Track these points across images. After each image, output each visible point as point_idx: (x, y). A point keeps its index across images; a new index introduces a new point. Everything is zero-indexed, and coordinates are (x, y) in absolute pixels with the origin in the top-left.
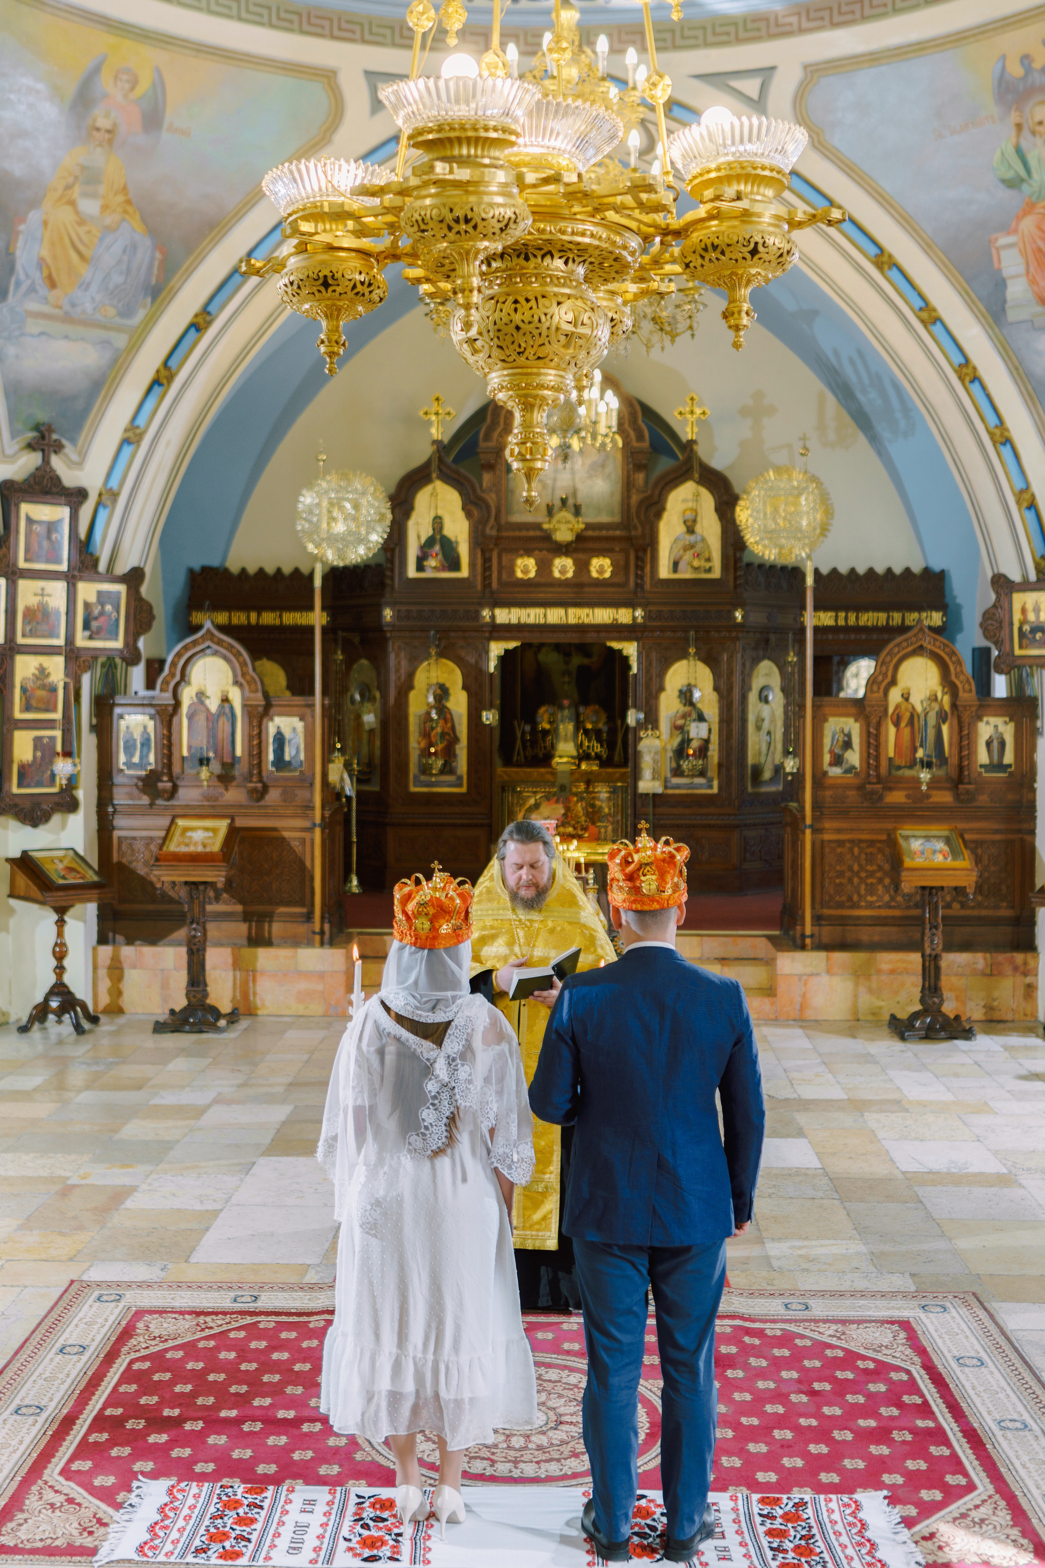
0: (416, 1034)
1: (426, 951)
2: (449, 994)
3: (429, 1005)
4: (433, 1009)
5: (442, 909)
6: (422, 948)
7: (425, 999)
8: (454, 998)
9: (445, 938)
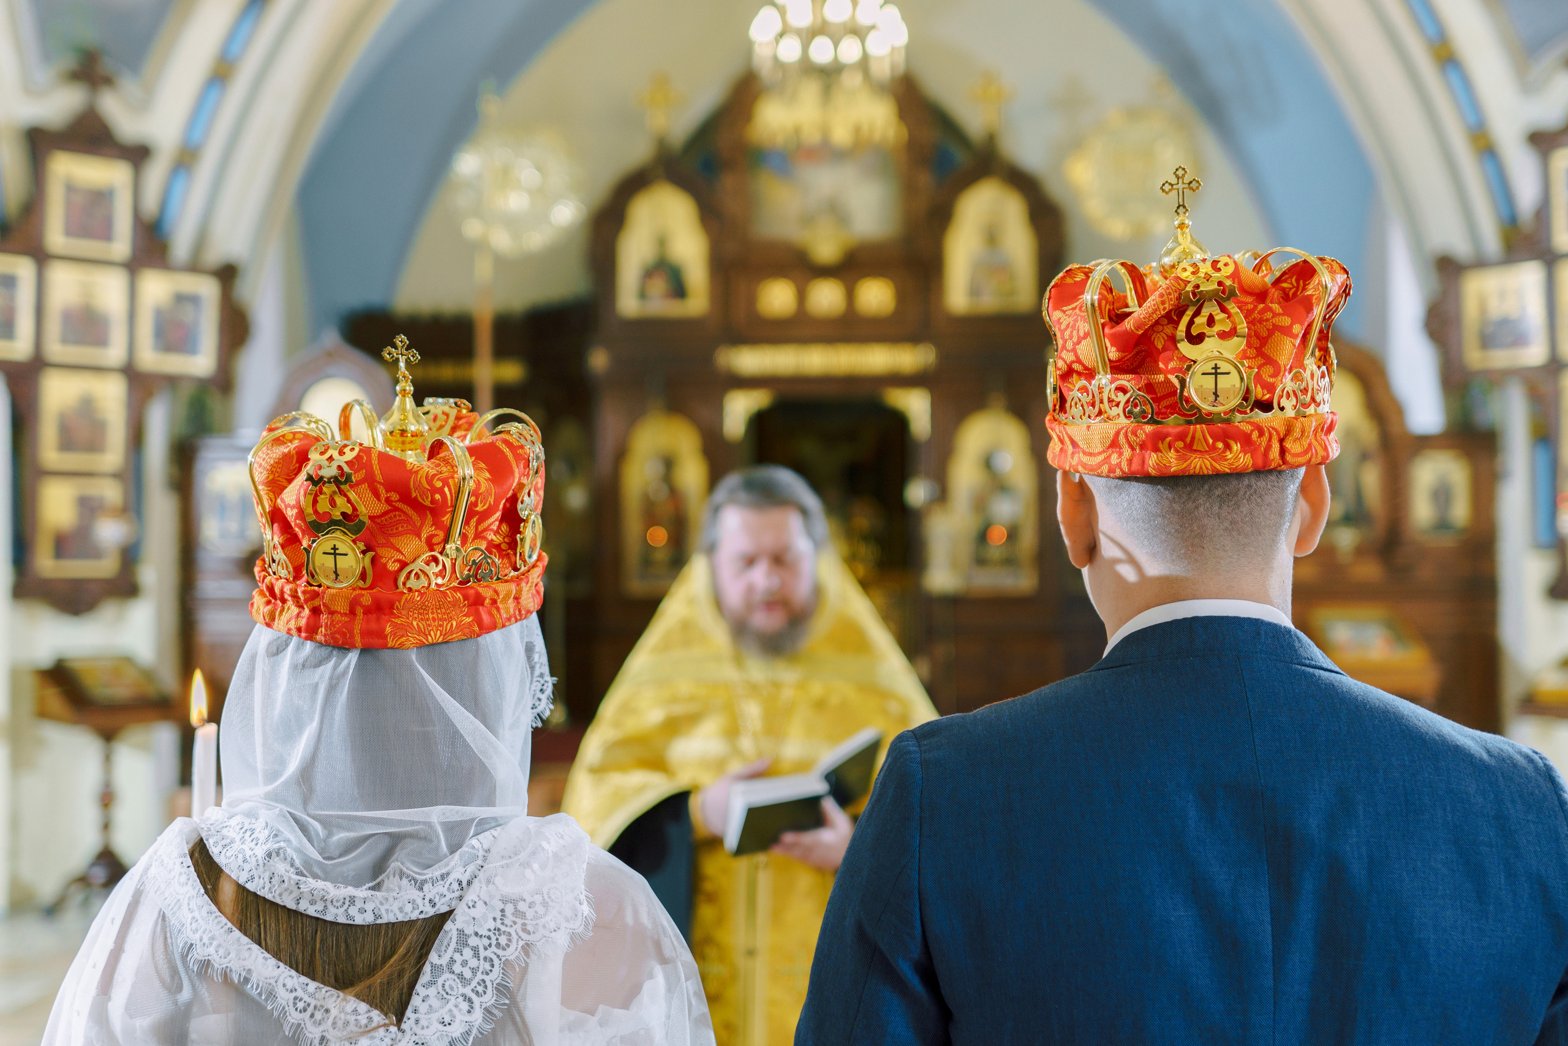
0: (308, 970)
1: (353, 657)
2: (437, 815)
3: (361, 859)
4: (377, 871)
5: (406, 498)
6: (340, 644)
7: (341, 836)
8: (457, 835)
9: (423, 608)
